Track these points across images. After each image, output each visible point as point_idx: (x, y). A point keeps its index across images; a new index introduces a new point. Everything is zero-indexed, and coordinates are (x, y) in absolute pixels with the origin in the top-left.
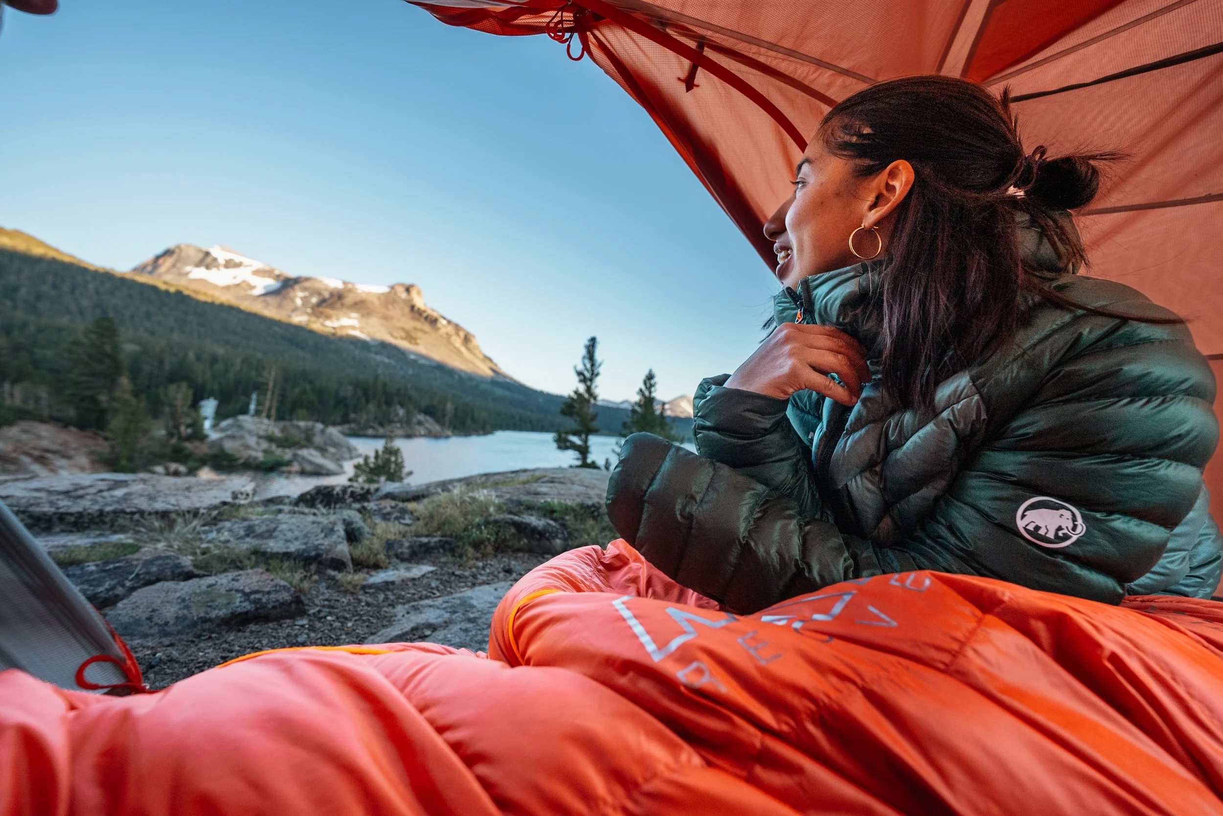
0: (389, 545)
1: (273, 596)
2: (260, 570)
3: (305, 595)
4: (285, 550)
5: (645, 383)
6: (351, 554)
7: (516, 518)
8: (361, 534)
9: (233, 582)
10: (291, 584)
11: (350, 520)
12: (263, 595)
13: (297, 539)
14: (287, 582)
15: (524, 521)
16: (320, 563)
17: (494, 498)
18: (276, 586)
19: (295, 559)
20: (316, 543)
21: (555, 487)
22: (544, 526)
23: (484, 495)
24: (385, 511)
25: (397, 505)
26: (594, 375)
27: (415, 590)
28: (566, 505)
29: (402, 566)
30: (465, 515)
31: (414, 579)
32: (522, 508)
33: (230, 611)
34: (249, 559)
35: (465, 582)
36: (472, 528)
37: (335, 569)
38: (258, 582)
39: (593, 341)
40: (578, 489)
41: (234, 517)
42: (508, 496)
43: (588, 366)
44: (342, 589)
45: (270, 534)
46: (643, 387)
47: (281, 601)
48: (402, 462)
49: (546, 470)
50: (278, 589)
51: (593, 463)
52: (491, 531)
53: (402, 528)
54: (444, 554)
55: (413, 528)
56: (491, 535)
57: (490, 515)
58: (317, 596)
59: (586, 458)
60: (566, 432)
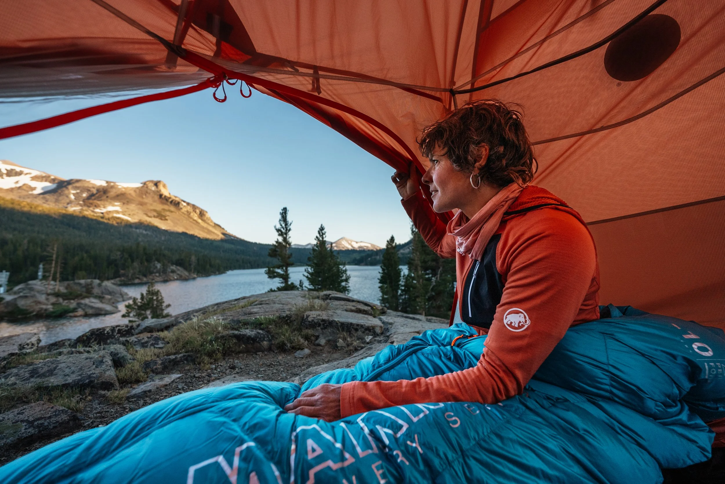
0: (147, 365)
1: (53, 420)
2: (42, 402)
3: (81, 412)
4: (64, 383)
5: (319, 233)
6: (117, 376)
7: (236, 332)
8: (125, 360)
9: (18, 416)
10: (69, 408)
11: (116, 352)
12: (45, 420)
13: (73, 372)
14: (64, 407)
15: (241, 333)
16: (93, 387)
17: (221, 321)
18: (55, 412)
19: (72, 388)
20: (89, 373)
21: (263, 307)
22: (256, 335)
23: (214, 320)
24: (143, 341)
25: (152, 336)
26: (288, 230)
27: (167, 393)
28: (269, 319)
29: (157, 378)
30: (202, 335)
31: (166, 385)
32: (240, 324)
33: (17, 437)
34: (34, 394)
35: (203, 381)
36: (207, 343)
37: (104, 389)
38: (40, 411)
39: (285, 210)
40: (277, 306)
41: (20, 364)
42: (231, 317)
43: (283, 225)
44: (111, 402)
45: (51, 372)
46: (318, 236)
47: (60, 422)
48: (162, 299)
49: (257, 296)
50: (57, 413)
52: (219, 344)
53: (156, 351)
54: (188, 364)
55: (164, 350)
56: (220, 346)
57: (219, 333)
58: (91, 411)
59: (288, 282)
60: (273, 267)
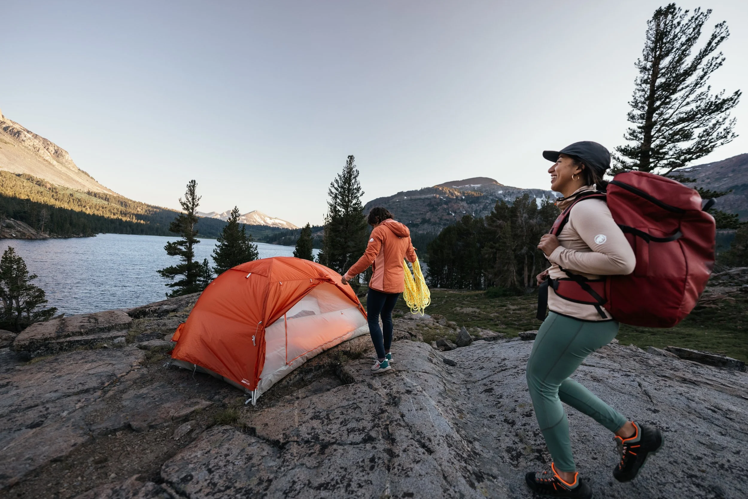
5: (233, 215)
26: (195, 205)
39: (193, 182)
43: (190, 199)
48: (25, 269)
51: (197, 263)
59: (191, 260)
60: (174, 243)
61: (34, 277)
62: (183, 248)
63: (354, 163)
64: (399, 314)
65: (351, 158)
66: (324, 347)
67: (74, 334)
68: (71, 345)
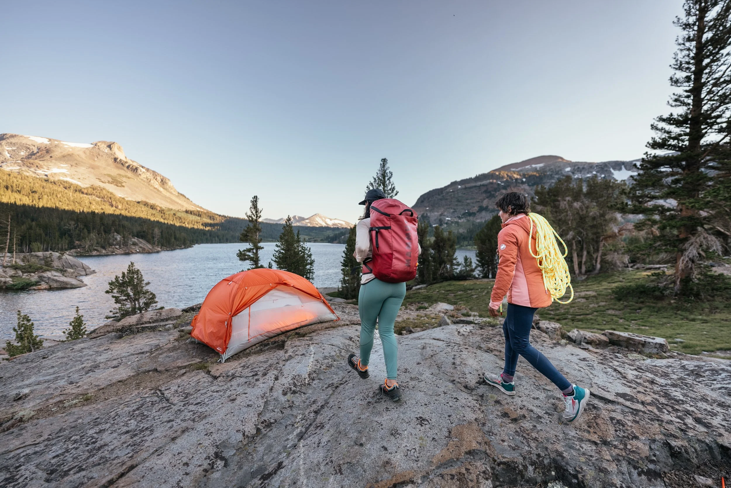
26: (258, 217)
39: (256, 197)
43: (254, 212)
48: (142, 278)
51: (262, 265)
59: (258, 264)
60: (244, 251)
61: (148, 284)
62: (250, 254)
63: (387, 166)
64: (423, 305)
65: (384, 161)
66: (282, 329)
67: (146, 323)
68: (144, 329)
